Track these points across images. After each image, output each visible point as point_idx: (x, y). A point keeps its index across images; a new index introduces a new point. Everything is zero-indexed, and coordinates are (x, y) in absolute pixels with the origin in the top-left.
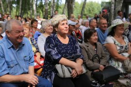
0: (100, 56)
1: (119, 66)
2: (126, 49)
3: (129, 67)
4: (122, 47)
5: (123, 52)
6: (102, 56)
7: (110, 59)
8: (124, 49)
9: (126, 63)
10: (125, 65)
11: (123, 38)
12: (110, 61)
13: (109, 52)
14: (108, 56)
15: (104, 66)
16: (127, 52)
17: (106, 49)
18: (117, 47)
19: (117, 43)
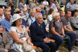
0: (5, 43)
1: (19, 47)
2: (24, 35)
3: (26, 49)
4: (22, 34)
5: (23, 37)
6: (7, 42)
7: (13, 43)
8: (23, 35)
9: (25, 46)
10: (24, 47)
12: (14, 45)
13: (12, 37)
14: (12, 41)
15: (8, 49)
16: (25, 37)
17: (10, 36)
18: (18, 34)
19: (18, 31)
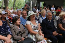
0: (22, 32)
2: (37, 27)
3: (38, 38)
5: (36, 29)
6: (24, 32)
8: (36, 28)
9: (37, 36)
11: (36, 22)
12: (28, 35)
13: (27, 29)
14: (27, 32)
15: (25, 38)
16: (37, 29)
17: (26, 28)
18: (32, 26)
19: (32, 24)
